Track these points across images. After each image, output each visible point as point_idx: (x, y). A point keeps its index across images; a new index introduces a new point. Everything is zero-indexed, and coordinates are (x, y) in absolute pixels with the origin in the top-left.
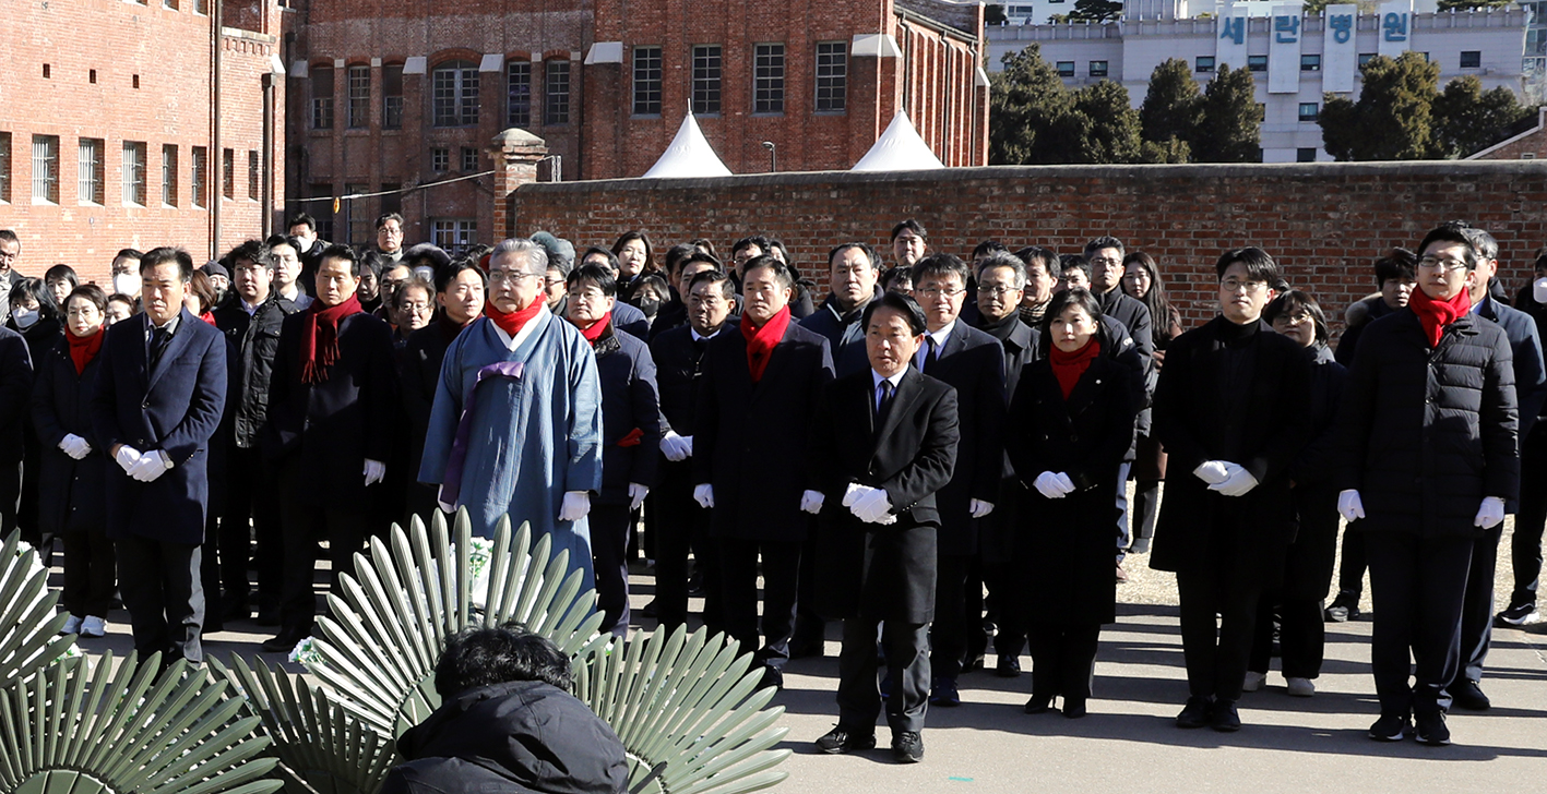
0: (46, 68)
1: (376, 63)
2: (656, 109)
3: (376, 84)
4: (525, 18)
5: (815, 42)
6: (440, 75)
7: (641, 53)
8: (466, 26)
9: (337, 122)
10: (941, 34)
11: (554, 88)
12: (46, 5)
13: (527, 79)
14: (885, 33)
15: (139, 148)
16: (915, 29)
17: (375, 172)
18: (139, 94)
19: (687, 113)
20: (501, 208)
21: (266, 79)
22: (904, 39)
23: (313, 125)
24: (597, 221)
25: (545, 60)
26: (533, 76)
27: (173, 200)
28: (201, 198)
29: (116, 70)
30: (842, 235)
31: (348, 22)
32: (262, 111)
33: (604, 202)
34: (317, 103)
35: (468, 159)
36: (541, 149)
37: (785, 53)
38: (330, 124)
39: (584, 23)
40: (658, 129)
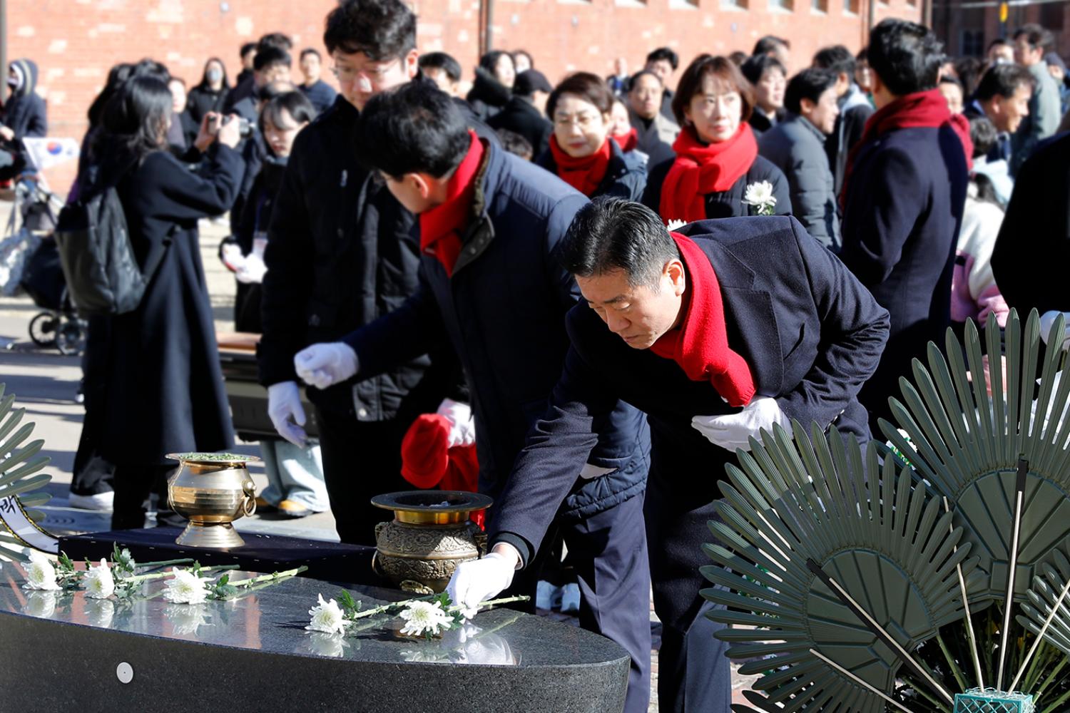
27: (822, 5)
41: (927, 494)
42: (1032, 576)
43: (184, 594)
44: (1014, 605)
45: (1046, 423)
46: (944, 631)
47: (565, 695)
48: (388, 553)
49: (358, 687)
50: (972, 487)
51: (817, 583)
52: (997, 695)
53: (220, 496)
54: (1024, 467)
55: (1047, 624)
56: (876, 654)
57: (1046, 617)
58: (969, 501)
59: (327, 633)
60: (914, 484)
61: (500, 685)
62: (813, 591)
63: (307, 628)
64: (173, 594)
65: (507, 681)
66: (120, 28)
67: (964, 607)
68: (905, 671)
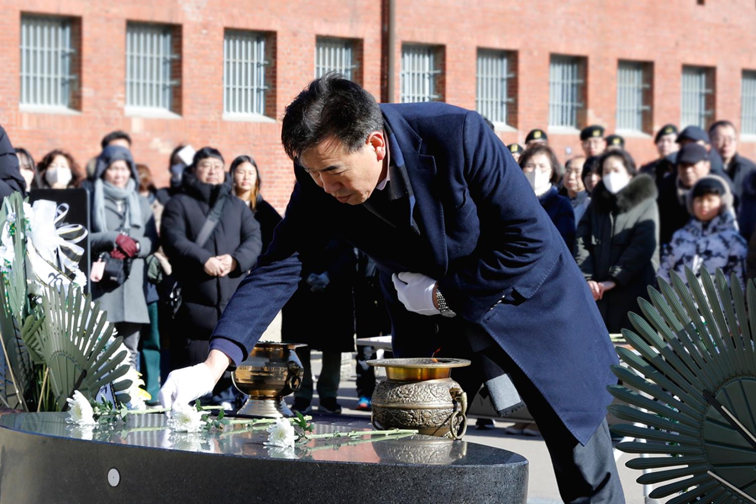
43: (184, 424)
49: (286, 483)
51: (712, 411)
59: (279, 447)
61: (403, 481)
62: (709, 419)
63: (265, 443)
64: (175, 424)
65: (409, 478)
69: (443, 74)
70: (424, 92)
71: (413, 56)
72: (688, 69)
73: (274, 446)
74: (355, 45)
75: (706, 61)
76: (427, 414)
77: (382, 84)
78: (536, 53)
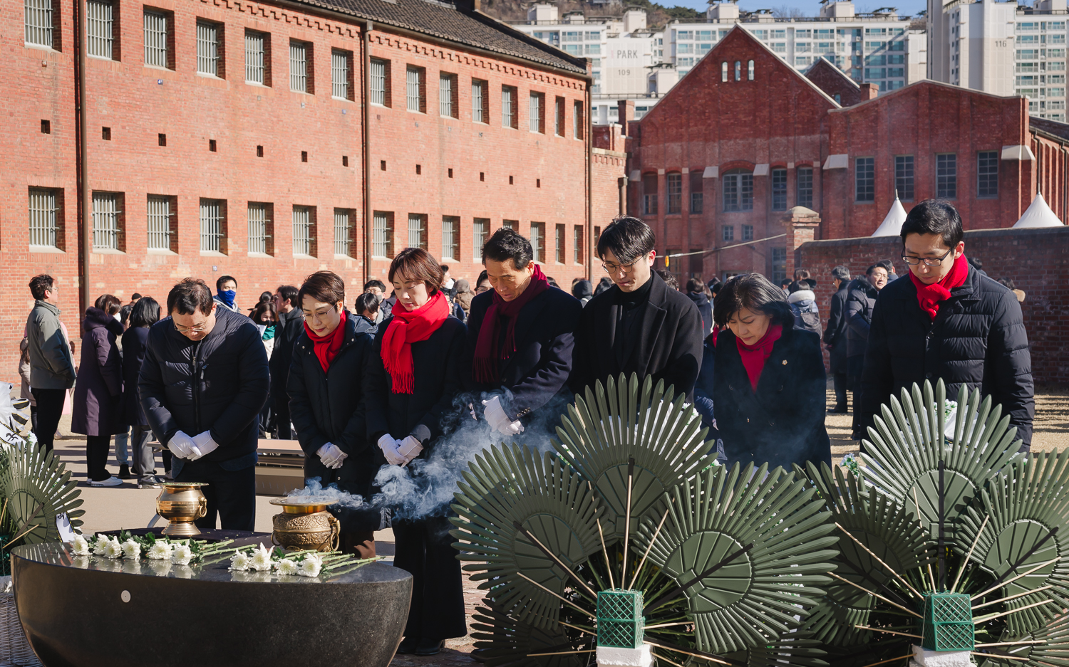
0: (482, 175)
1: (685, 171)
2: (871, 197)
3: (685, 184)
4: (783, 140)
5: (977, 152)
6: (727, 178)
7: (861, 161)
8: (744, 146)
9: (661, 210)
10: (1061, 144)
11: (802, 185)
12: (481, 134)
13: (784, 180)
14: (1023, 144)
15: (540, 226)
16: (1043, 141)
17: (685, 242)
18: (541, 191)
19: (895, 199)
20: (791, 257)
21: (620, 181)
22: (1036, 148)
23: (644, 211)
24: (856, 264)
25: (797, 168)
26: (789, 178)
27: (562, 259)
28: (580, 259)
29: (525, 176)
30: (1021, 268)
31: (667, 145)
32: (618, 202)
33: (861, 251)
34: (647, 198)
35: (747, 233)
36: (817, 219)
37: (957, 159)
38: (655, 211)
39: (822, 143)
40: (872, 211)
41: (579, 480)
42: (639, 523)
44: (630, 541)
45: (643, 437)
46: (592, 557)
47: (375, 599)
48: (279, 531)
50: (604, 475)
51: (520, 535)
52: (622, 592)
53: (185, 505)
54: (632, 462)
55: (648, 550)
56: (554, 573)
57: (648, 547)
58: (603, 483)
60: (572, 475)
61: (337, 594)
62: (518, 540)
63: (229, 569)
66: (154, 282)
67: (602, 543)
68: (572, 582)
69: (124, 213)
70: (109, 228)
71: (101, 201)
72: (297, 208)
73: (236, 570)
74: (57, 193)
75: (310, 203)
76: (315, 536)
77: (79, 222)
78: (189, 198)
